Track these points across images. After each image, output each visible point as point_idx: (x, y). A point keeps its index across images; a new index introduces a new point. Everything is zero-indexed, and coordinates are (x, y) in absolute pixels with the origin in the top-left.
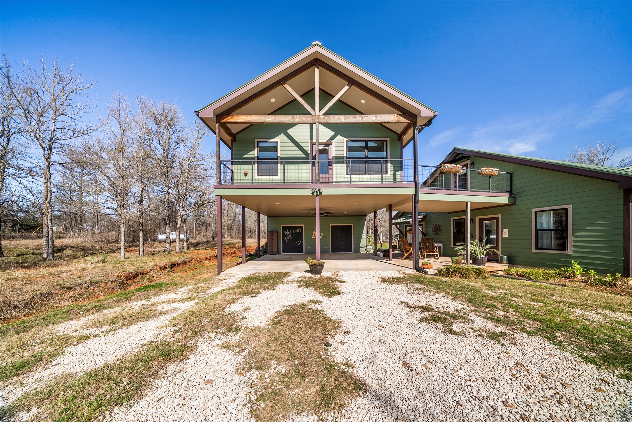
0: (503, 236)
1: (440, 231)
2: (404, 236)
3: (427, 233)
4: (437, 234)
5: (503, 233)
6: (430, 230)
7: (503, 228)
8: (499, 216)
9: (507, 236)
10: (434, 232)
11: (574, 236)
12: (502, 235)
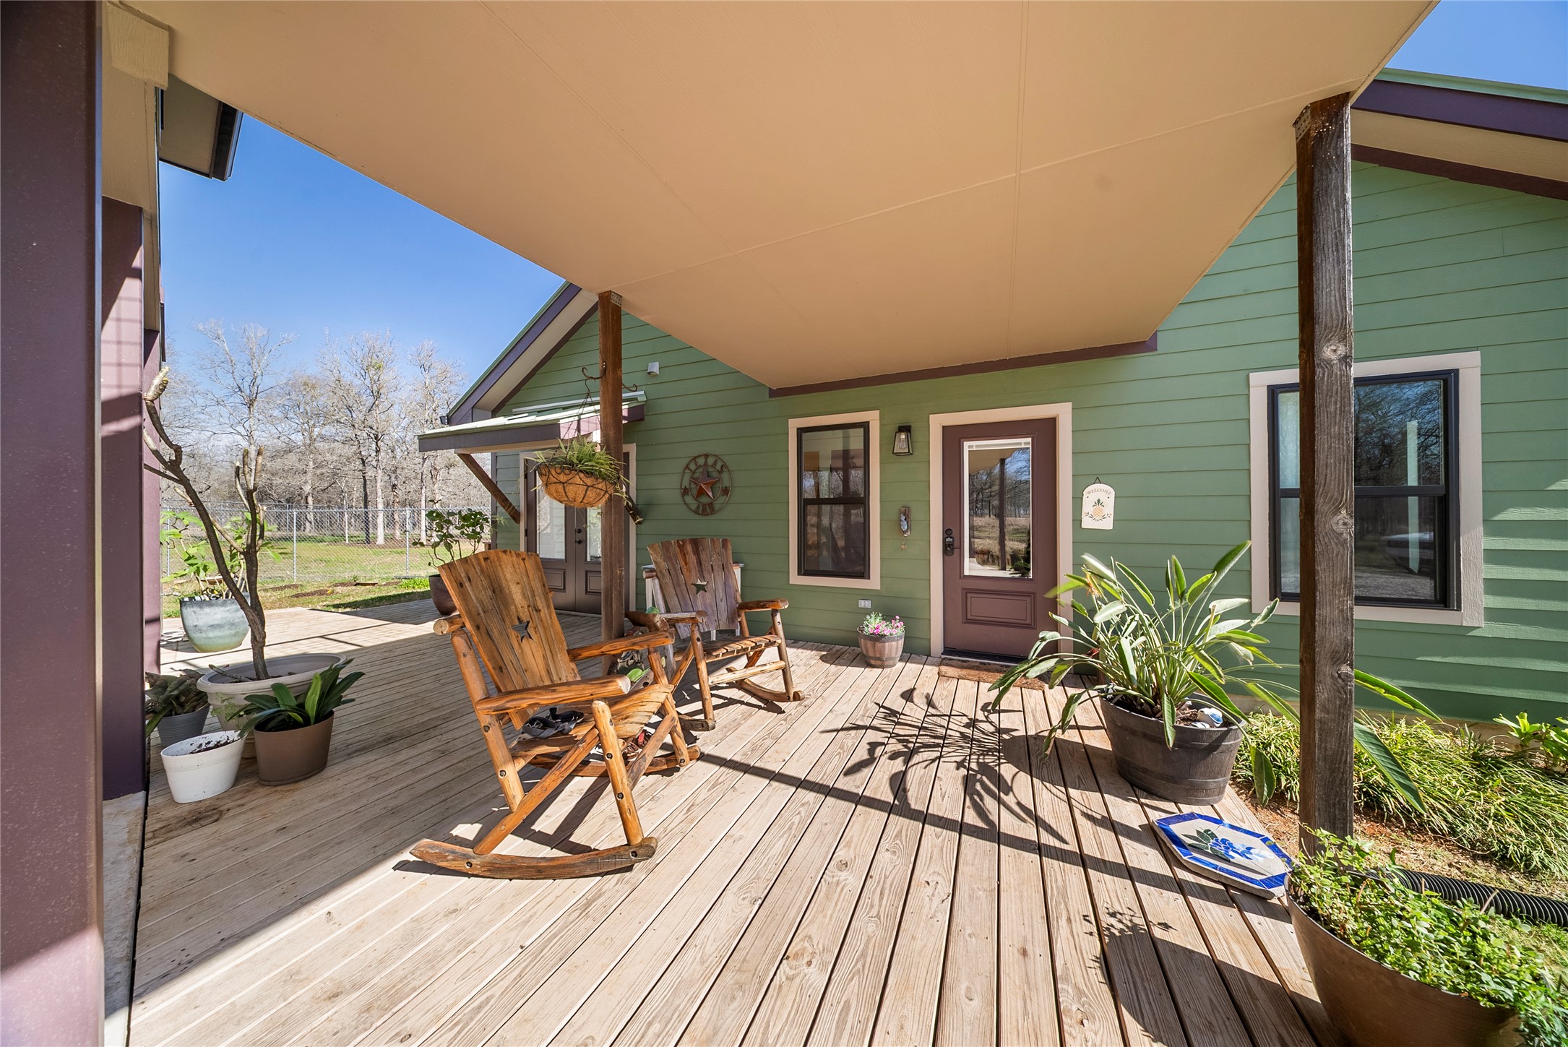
0: (1087, 523)
1: (726, 491)
2: (515, 516)
3: (650, 505)
4: (707, 510)
5: (1088, 506)
6: (668, 485)
7: (1082, 481)
8: (1063, 412)
9: (1108, 524)
10: (689, 499)
11: (1493, 528)
12: (1077, 521)
